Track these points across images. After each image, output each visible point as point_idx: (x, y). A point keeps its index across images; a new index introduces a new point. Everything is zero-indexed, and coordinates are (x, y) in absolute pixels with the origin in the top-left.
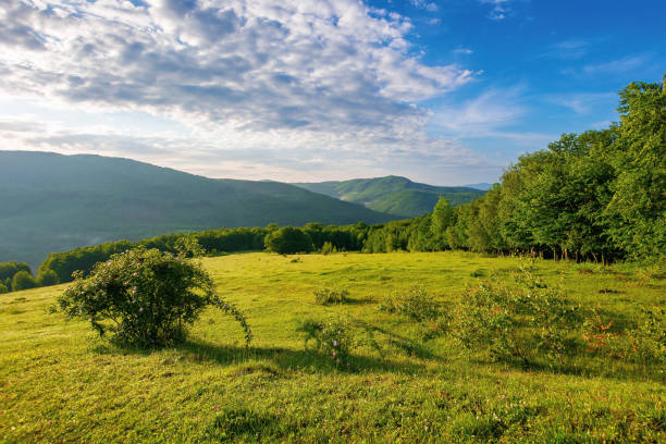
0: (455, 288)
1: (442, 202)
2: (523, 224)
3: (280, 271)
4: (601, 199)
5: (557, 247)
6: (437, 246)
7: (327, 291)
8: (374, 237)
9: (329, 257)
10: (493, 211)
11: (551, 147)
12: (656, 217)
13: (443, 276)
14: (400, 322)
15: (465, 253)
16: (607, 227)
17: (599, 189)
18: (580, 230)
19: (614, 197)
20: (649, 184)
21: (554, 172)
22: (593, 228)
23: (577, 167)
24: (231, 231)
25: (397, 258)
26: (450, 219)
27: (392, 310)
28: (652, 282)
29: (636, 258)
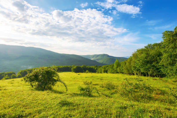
0: (119, 82)
1: (117, 61)
2: (138, 67)
3: (75, 77)
4: (159, 61)
5: (147, 73)
6: (115, 72)
7: (87, 82)
8: (99, 69)
9: (87, 74)
10: (130, 63)
11: (145, 47)
12: (173, 65)
13: (116, 79)
14: (105, 90)
15: (123, 74)
16: (160, 68)
17: (158, 58)
18: (153, 69)
19: (162, 60)
20: (171, 57)
21: (146, 54)
22: (157, 68)
23: (152, 52)
24: (63, 66)
25: (104, 75)
26: (119, 65)
27: (103, 87)
28: (173, 83)
29: (169, 76)
